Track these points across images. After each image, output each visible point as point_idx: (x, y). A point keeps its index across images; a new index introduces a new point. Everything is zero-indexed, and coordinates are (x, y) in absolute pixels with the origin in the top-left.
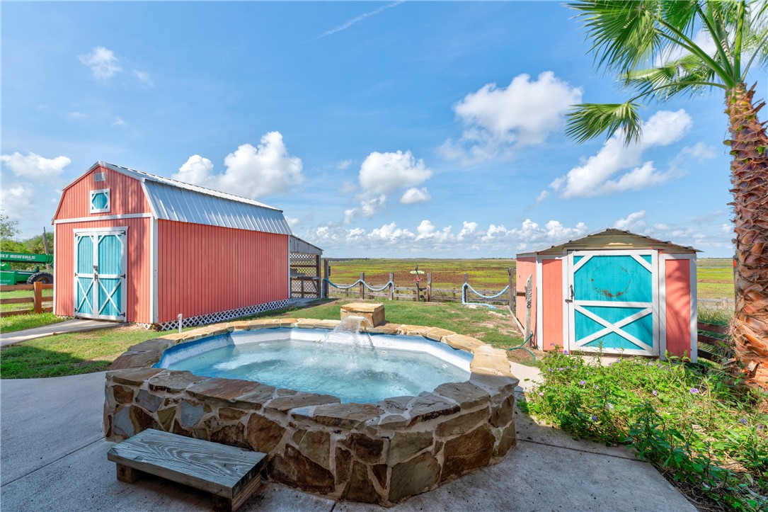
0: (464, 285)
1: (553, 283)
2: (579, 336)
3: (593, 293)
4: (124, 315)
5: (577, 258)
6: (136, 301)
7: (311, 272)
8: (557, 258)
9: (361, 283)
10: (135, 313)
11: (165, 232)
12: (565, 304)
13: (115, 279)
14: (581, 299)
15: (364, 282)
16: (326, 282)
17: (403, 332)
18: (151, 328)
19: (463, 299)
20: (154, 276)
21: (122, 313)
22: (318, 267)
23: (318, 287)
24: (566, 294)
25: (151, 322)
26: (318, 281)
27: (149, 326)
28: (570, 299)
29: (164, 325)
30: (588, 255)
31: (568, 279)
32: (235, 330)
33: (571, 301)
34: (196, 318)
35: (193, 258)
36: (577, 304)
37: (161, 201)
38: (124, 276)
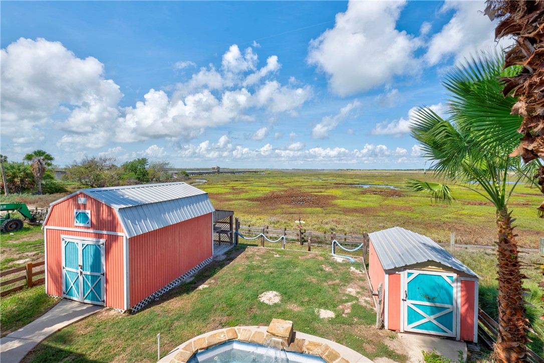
0: (333, 241)
1: (395, 287)
2: (410, 322)
3: (419, 296)
4: (104, 301)
5: (409, 274)
7: (226, 227)
8: (397, 273)
9: (262, 236)
11: (133, 243)
12: (402, 301)
13: (96, 275)
14: (412, 299)
15: (264, 235)
16: (237, 235)
17: (307, 352)
18: (125, 312)
19: (333, 251)
20: (127, 277)
21: (102, 300)
22: (231, 224)
23: (231, 238)
24: (403, 296)
25: (125, 308)
26: (231, 234)
27: (123, 311)
28: (405, 299)
29: (133, 308)
30: (416, 272)
31: (404, 287)
32: (199, 351)
33: (406, 300)
34: (154, 294)
35: (151, 254)
36: (409, 302)
37: (129, 221)
38: (103, 274)
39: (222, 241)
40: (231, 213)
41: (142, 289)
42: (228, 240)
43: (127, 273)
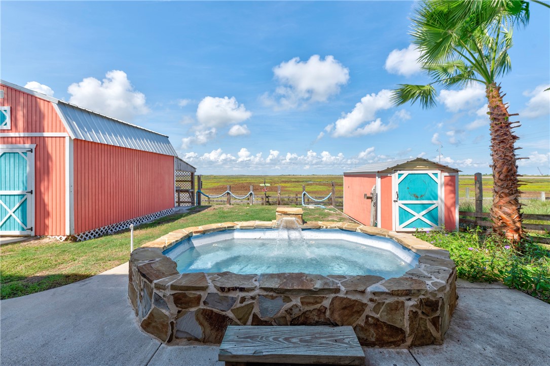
0: (303, 193)
1: (387, 189)
2: (401, 222)
3: (408, 196)
4: (31, 229)
5: (400, 175)
6: (47, 214)
7: (187, 186)
8: (389, 175)
9: (228, 193)
10: (46, 227)
11: (79, 151)
12: (393, 203)
13: (19, 195)
14: (402, 200)
15: (230, 192)
16: (199, 193)
17: (325, 227)
18: (66, 240)
19: (303, 203)
20: (70, 192)
21: (29, 227)
22: (192, 182)
23: (192, 196)
24: (394, 197)
25: (68, 233)
26: (193, 193)
27: (64, 238)
28: (396, 200)
29: (78, 235)
30: (406, 173)
31: (395, 188)
32: (194, 235)
33: (397, 201)
36: (400, 202)
37: (74, 122)
38: (31, 192)
39: (181, 202)
40: (193, 170)
41: (90, 215)
42: (190, 200)
43: (70, 186)
